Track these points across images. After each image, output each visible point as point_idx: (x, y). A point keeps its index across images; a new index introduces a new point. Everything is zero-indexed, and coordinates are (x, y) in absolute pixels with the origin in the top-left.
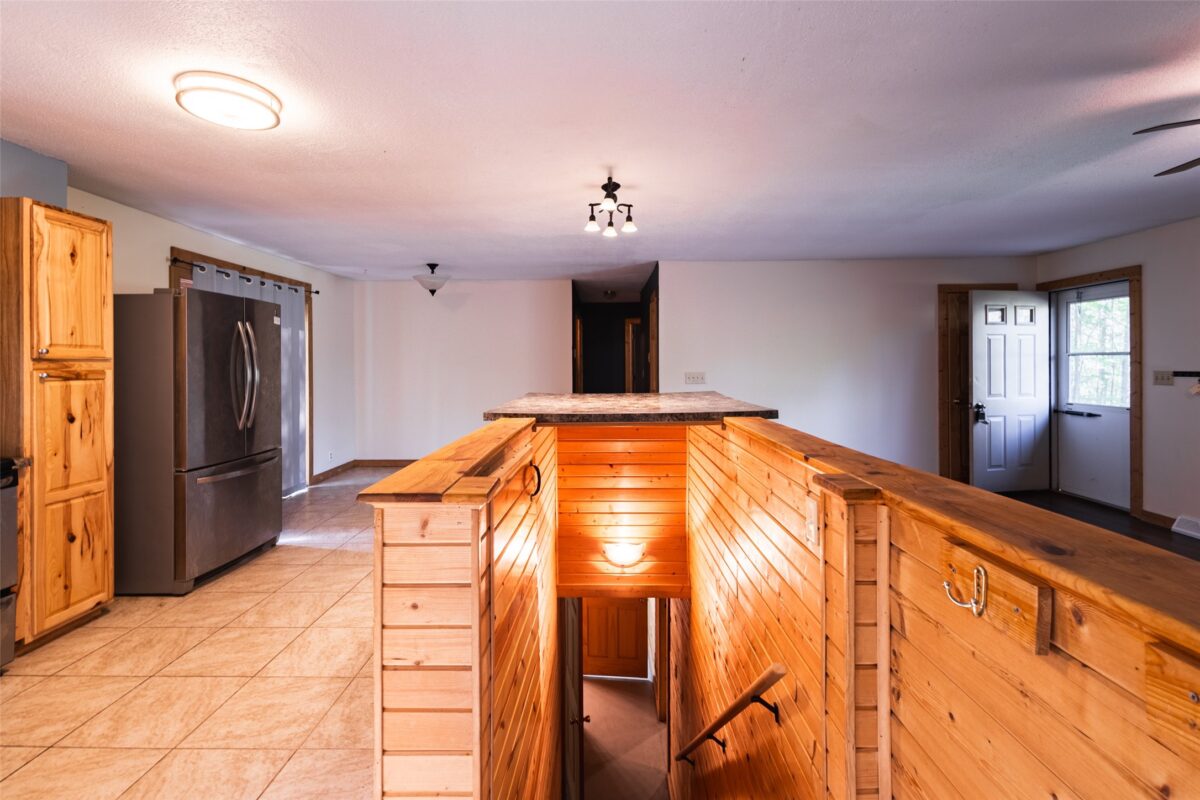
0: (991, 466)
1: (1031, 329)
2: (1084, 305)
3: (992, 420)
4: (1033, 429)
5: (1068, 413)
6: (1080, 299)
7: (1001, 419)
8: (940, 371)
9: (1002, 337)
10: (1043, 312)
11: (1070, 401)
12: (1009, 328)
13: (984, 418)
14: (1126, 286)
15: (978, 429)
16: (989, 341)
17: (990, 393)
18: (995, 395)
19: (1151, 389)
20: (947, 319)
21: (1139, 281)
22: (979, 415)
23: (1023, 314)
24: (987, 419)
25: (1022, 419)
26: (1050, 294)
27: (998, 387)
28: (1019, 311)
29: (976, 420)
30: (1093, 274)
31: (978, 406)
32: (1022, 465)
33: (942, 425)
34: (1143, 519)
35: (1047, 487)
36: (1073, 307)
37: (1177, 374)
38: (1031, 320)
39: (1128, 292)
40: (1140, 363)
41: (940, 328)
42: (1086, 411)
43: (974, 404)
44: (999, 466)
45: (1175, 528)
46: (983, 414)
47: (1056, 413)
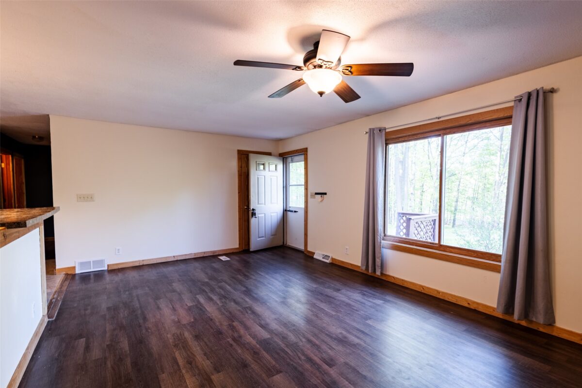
0: (259, 237)
1: (275, 174)
2: (294, 164)
3: (259, 215)
4: (276, 220)
5: (289, 211)
6: (292, 162)
7: (263, 215)
8: (239, 193)
9: (264, 177)
10: (280, 166)
11: (290, 206)
12: (266, 173)
13: (255, 215)
14: (302, 157)
15: (253, 221)
16: (258, 178)
17: (258, 203)
18: (261, 204)
19: (310, 200)
20: (242, 167)
21: (307, 154)
22: (254, 214)
23: (273, 167)
24: (257, 216)
25: (272, 214)
26: (283, 158)
27: (262, 200)
28: (270, 166)
29: (252, 216)
30: (295, 151)
31: (253, 210)
32: (272, 235)
33: (240, 219)
34: (308, 254)
35: (282, 244)
36: (291, 164)
37: (317, 194)
38: (276, 170)
39: (303, 159)
40: (307, 189)
41: (238, 171)
42: (294, 210)
43: (251, 209)
44: (263, 237)
45: (315, 257)
46: (255, 213)
47: (285, 211)
